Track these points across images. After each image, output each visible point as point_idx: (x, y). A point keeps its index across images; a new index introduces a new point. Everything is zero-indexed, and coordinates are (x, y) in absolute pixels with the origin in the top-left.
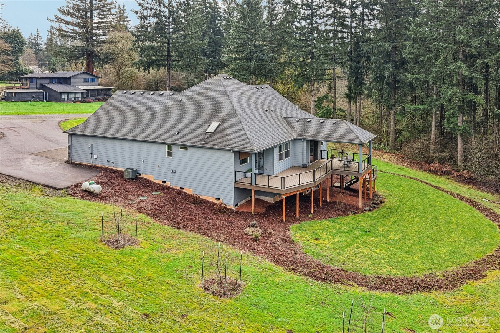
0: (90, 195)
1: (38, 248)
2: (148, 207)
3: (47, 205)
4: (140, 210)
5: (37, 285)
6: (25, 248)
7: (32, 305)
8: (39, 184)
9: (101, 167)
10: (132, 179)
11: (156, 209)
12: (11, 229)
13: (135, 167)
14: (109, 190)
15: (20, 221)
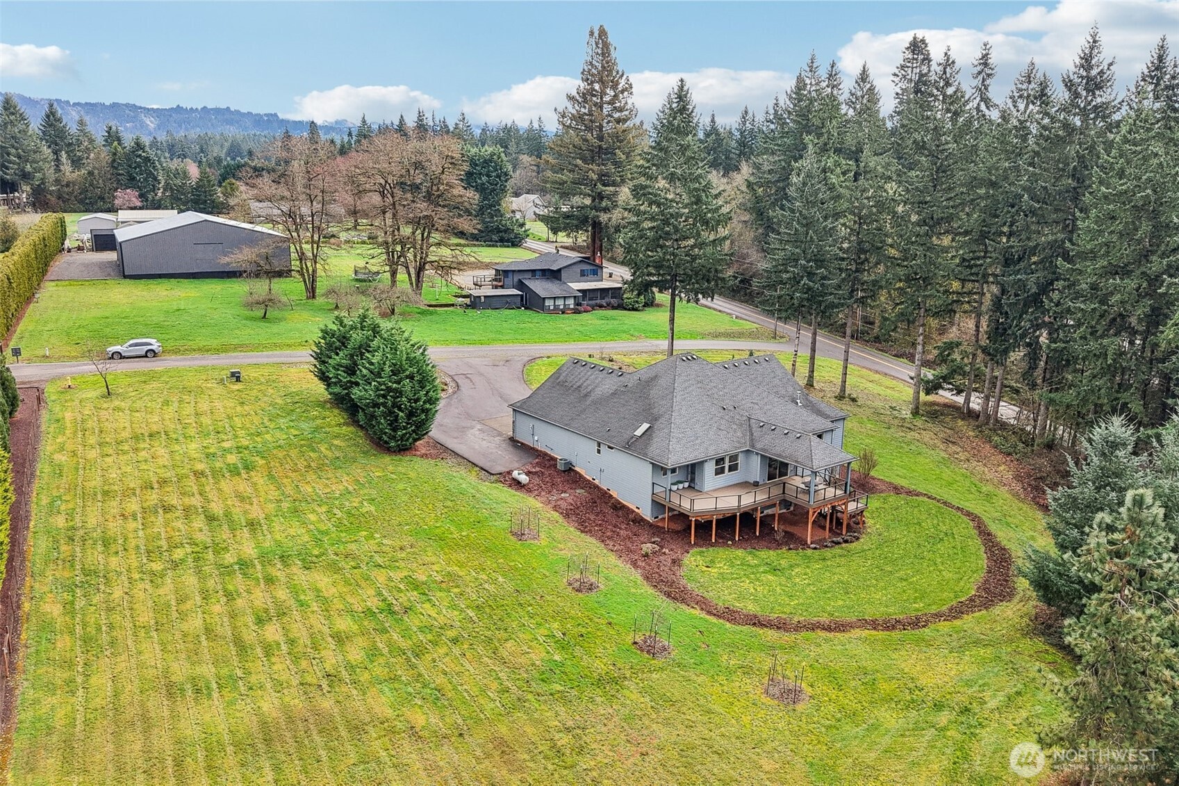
0: (517, 484)
1: (461, 530)
2: (563, 505)
3: (478, 491)
4: (556, 508)
5: (454, 556)
6: (453, 529)
7: (448, 569)
8: (477, 466)
9: (541, 451)
10: (564, 471)
11: (571, 509)
12: (446, 510)
13: (569, 458)
14: (537, 480)
15: (453, 503)
